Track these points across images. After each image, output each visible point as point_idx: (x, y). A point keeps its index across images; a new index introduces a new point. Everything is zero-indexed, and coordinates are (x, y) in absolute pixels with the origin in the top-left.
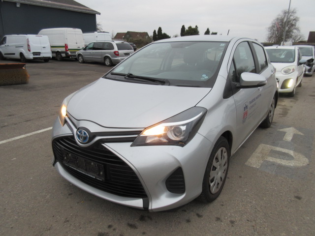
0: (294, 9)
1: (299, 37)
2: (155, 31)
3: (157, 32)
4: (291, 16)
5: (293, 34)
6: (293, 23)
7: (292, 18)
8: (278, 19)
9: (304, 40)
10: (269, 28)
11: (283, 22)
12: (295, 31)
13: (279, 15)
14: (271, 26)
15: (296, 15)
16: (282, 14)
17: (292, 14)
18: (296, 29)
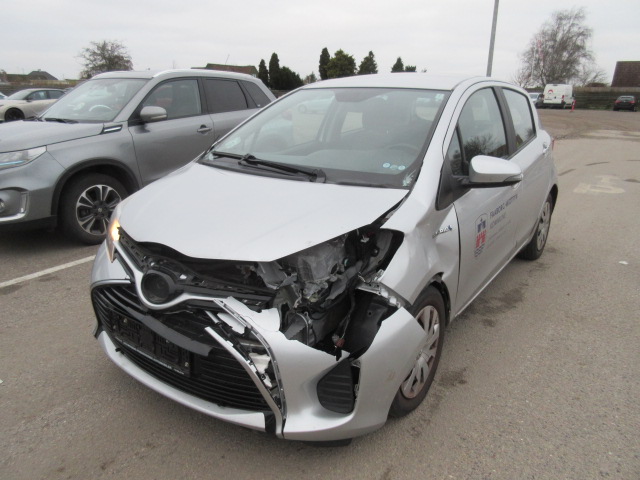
0: (581, 10)
1: (593, 75)
2: (263, 62)
3: (267, 65)
4: (573, 25)
5: (580, 68)
6: (579, 43)
7: (575, 29)
8: (544, 33)
9: (604, 82)
10: (524, 55)
11: (555, 41)
12: (582, 60)
13: (546, 24)
14: (528, 48)
15: (585, 24)
16: (552, 22)
17: (576, 22)
18: (584, 56)
